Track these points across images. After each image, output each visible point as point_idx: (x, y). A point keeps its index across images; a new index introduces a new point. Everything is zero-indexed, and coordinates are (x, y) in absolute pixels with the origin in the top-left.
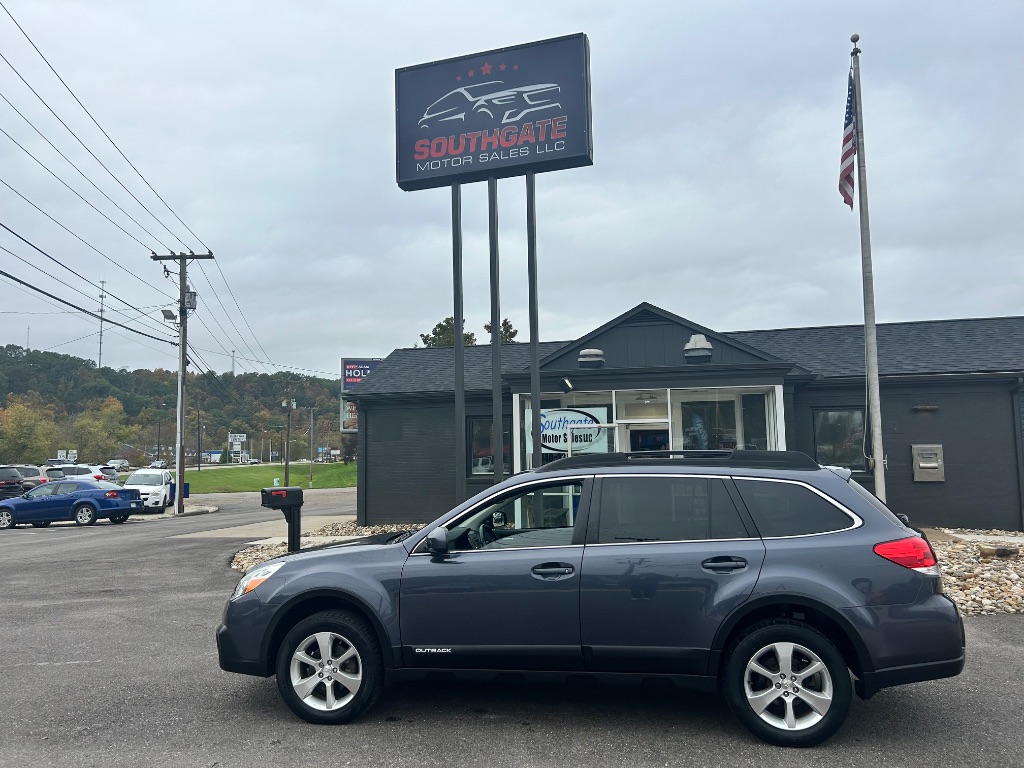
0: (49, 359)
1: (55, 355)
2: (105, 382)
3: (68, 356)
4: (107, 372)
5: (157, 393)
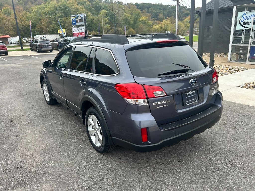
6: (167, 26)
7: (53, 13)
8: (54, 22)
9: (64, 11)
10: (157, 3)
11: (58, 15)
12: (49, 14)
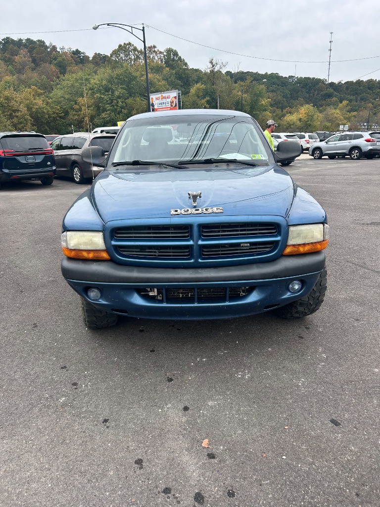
0: (306, 81)
1: (309, 78)
2: (331, 90)
3: (314, 78)
4: (332, 84)
5: (356, 94)
6: (312, 116)
7: (107, 89)
8: (108, 107)
9: (128, 86)
10: (269, 73)
11: (117, 93)
12: (99, 91)
